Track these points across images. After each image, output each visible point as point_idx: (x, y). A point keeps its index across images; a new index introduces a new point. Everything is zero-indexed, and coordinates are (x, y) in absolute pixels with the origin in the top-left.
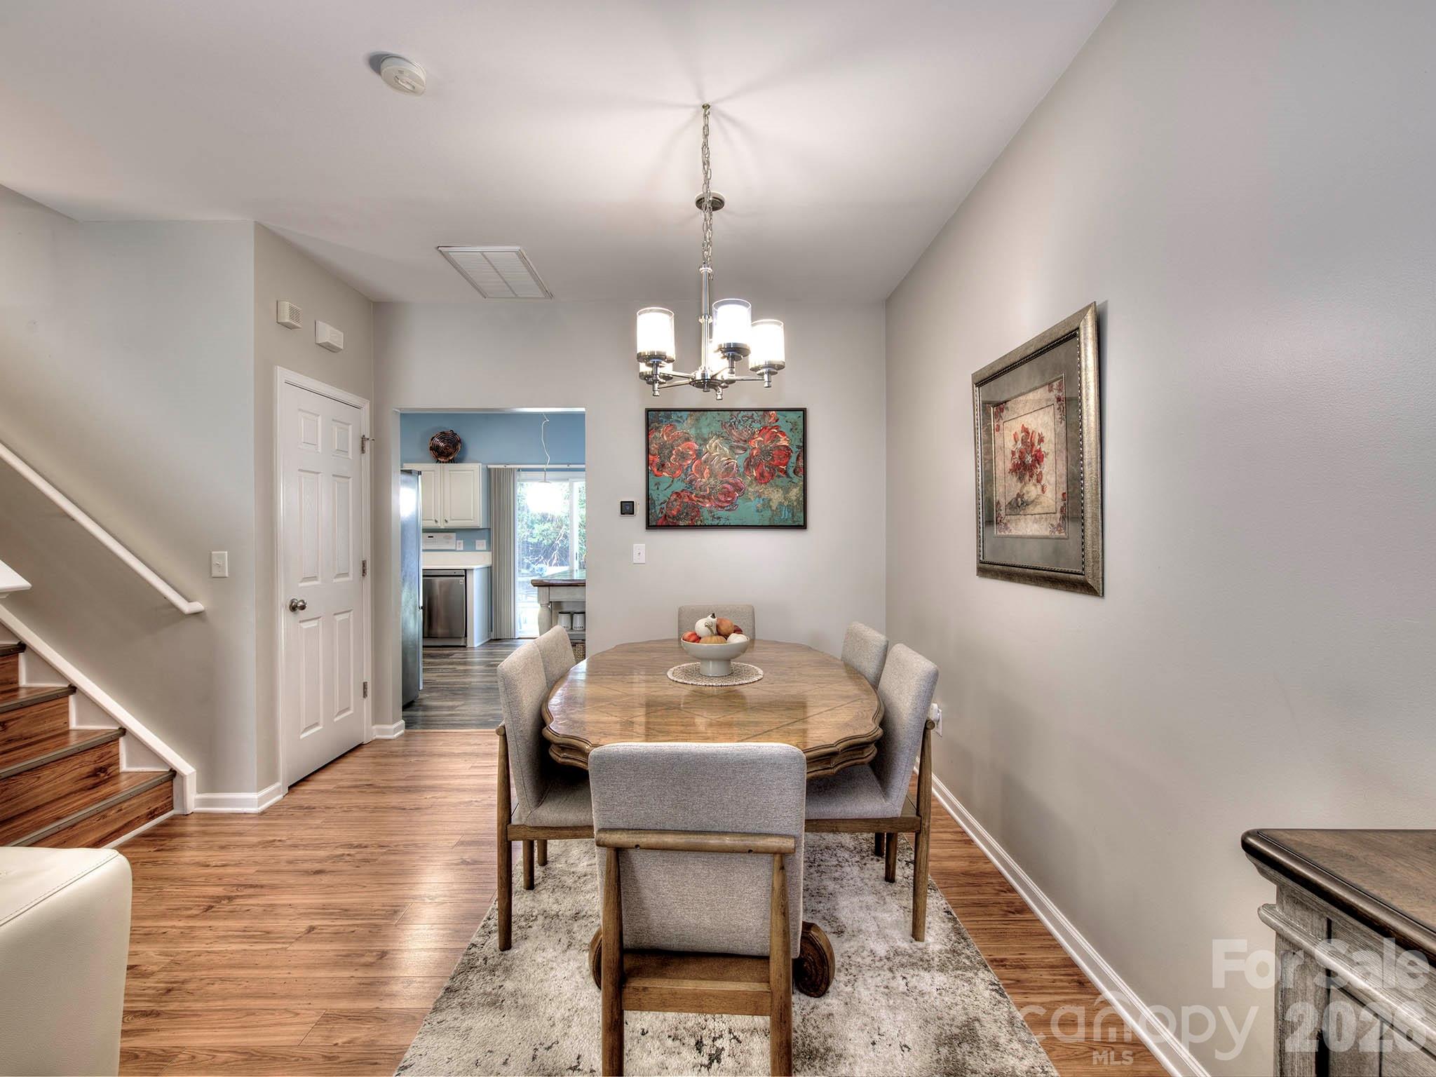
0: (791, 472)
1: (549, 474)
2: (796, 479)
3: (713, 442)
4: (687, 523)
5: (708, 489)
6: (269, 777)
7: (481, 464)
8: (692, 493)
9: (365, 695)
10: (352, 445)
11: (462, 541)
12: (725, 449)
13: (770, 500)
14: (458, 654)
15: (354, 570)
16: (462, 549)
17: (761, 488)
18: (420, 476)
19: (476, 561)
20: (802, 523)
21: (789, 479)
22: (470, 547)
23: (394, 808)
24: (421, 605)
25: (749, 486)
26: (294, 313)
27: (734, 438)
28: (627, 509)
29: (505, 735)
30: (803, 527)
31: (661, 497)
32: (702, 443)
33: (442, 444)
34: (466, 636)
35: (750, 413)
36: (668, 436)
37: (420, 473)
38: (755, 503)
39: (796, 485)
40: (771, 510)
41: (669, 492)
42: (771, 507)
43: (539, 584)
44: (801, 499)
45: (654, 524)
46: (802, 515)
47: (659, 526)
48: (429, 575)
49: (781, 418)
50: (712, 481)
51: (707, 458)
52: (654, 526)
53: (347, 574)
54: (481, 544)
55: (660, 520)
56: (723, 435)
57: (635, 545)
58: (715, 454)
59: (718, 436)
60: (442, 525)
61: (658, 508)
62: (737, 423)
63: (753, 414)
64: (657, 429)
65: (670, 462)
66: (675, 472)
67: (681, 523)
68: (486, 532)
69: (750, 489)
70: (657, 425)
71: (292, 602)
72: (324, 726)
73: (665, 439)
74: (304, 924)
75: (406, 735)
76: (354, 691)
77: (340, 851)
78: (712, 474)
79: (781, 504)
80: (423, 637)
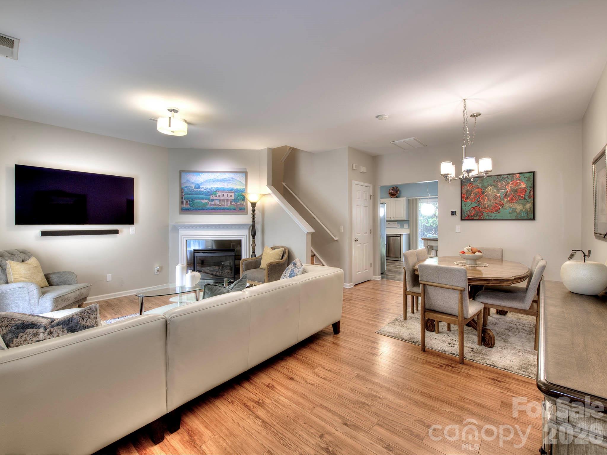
0: (526, 197)
1: (429, 200)
2: (529, 200)
3: (489, 188)
4: (477, 218)
5: (487, 206)
6: (350, 281)
7: (406, 198)
8: (479, 207)
9: (371, 267)
10: (368, 197)
11: (399, 225)
12: (495, 190)
13: (516, 209)
14: (397, 263)
15: (369, 232)
16: (399, 227)
17: (511, 205)
18: (386, 205)
19: (404, 232)
20: (533, 218)
21: (526, 200)
22: (402, 227)
23: (379, 293)
24: (386, 244)
25: (506, 203)
26: (356, 167)
27: (499, 186)
28: (453, 213)
29: (405, 269)
30: (533, 219)
31: (467, 209)
32: (484, 188)
33: (393, 192)
34: (400, 257)
35: (506, 176)
36: (470, 187)
37: (386, 203)
38: (508, 210)
39: (529, 202)
40: (516, 213)
41: (470, 207)
42: (516, 212)
43: (424, 239)
44: (532, 208)
45: (464, 219)
46: (532, 214)
47: (466, 219)
48: (388, 236)
49: (521, 176)
50: (489, 203)
51: (486, 194)
52: (463, 219)
53: (367, 233)
54: (406, 226)
55: (467, 217)
56: (494, 185)
57: (456, 226)
58: (490, 192)
59: (491, 186)
60: (392, 219)
61: (465, 213)
62: (500, 180)
63: (508, 176)
64: (465, 185)
65: (470, 196)
66: (473, 200)
67: (475, 218)
68: (408, 221)
69: (506, 205)
70: (465, 184)
71: (355, 239)
72: (362, 272)
73: (469, 188)
74: (362, 307)
75: (381, 280)
76: (369, 265)
77: (367, 298)
78: (489, 200)
79: (521, 211)
80: (387, 257)
